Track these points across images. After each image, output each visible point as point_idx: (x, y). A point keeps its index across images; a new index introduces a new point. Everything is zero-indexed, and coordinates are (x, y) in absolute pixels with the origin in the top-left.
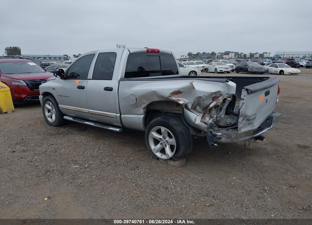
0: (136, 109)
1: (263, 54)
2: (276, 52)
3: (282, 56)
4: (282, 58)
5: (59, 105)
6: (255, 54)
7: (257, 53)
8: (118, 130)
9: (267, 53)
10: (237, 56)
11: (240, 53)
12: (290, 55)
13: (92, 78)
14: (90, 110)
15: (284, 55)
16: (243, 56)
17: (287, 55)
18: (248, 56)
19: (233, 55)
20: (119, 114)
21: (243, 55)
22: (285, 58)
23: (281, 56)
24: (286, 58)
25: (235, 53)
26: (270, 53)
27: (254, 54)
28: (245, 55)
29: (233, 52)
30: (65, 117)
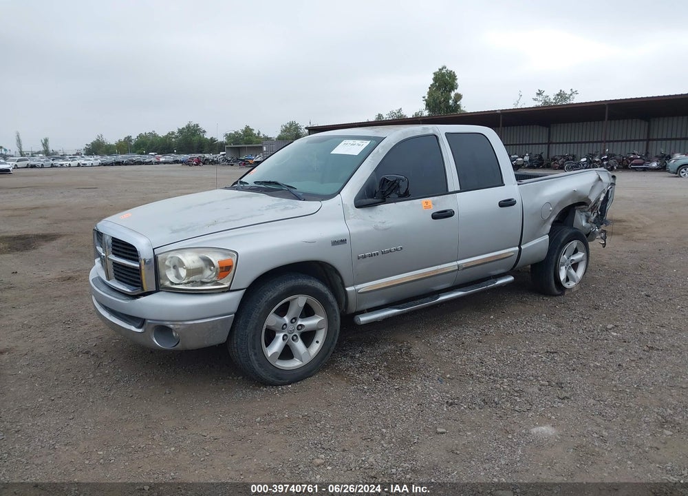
5: (347, 289)
13: (459, 189)
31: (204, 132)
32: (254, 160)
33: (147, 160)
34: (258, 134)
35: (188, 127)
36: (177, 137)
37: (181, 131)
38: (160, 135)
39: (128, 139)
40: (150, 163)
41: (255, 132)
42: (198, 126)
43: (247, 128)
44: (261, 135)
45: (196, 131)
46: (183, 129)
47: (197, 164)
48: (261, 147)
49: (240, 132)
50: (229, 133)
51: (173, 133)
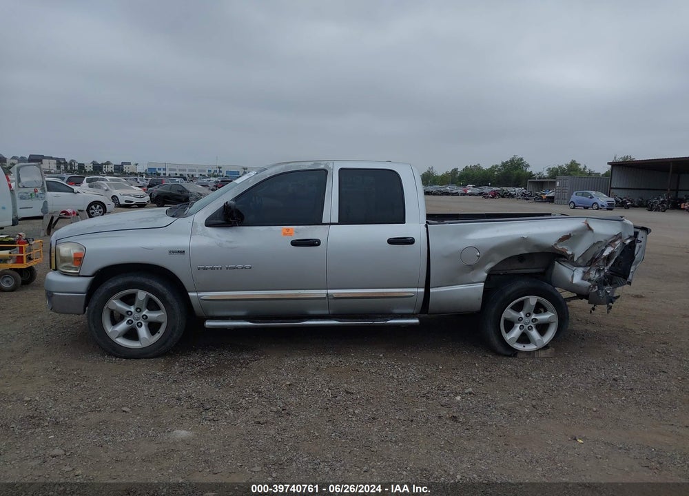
0: (471, 273)
1: (122, 165)
2: (149, 164)
3: (162, 172)
4: (162, 175)
5: (190, 294)
6: (105, 164)
7: (108, 163)
8: (417, 321)
9: (129, 164)
10: (63, 167)
11: (68, 161)
12: (175, 170)
13: (337, 222)
14: (330, 291)
15: (165, 169)
16: (77, 168)
17: (170, 170)
18: (89, 168)
19: (52, 165)
20: (422, 288)
21: (76, 164)
22: (167, 175)
23: (159, 172)
24: (169, 175)
25: (58, 160)
26: (136, 165)
27: (102, 164)
28: (81, 167)
29: (51, 158)
30: (209, 324)
31: (528, 165)
32: (546, 195)
33: (454, 191)
34: (584, 169)
35: (512, 161)
36: (500, 170)
37: (504, 165)
38: (485, 168)
39: (455, 171)
40: (456, 194)
41: (581, 167)
42: (522, 159)
43: (573, 162)
44: (587, 170)
45: (519, 165)
46: (507, 162)
47: (493, 197)
48: (555, 183)
49: (564, 166)
50: (552, 167)
51: (497, 166)
